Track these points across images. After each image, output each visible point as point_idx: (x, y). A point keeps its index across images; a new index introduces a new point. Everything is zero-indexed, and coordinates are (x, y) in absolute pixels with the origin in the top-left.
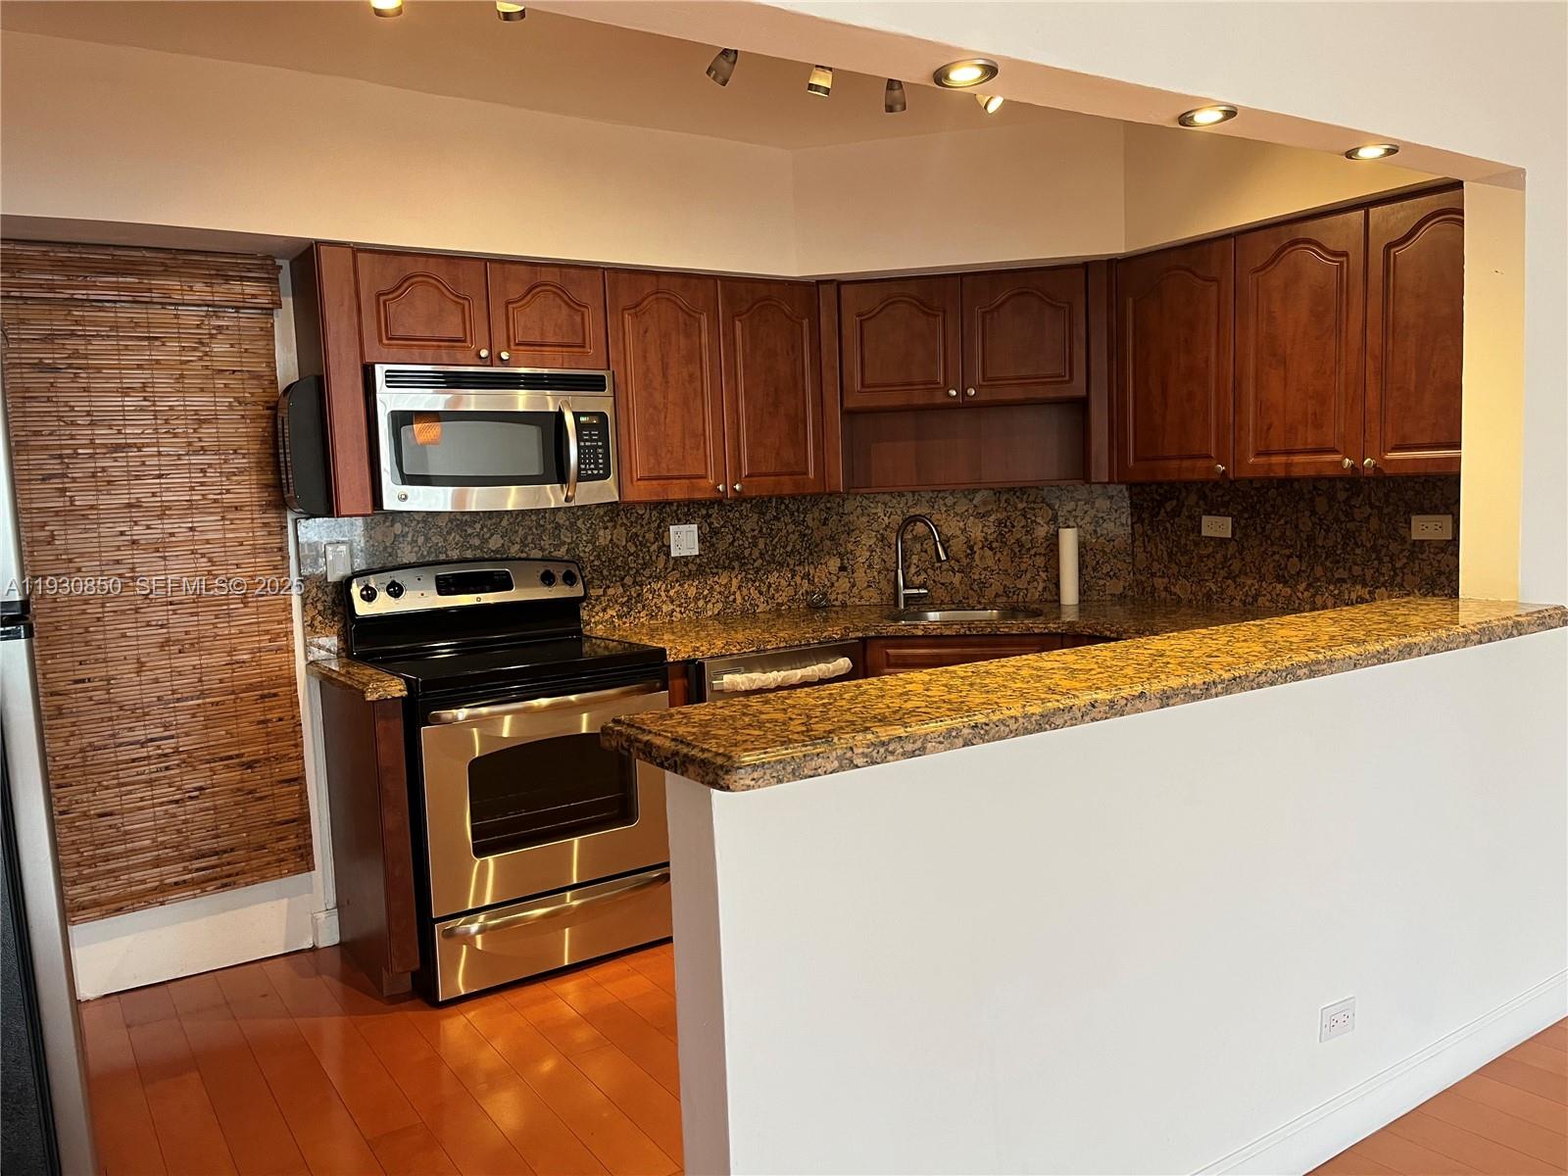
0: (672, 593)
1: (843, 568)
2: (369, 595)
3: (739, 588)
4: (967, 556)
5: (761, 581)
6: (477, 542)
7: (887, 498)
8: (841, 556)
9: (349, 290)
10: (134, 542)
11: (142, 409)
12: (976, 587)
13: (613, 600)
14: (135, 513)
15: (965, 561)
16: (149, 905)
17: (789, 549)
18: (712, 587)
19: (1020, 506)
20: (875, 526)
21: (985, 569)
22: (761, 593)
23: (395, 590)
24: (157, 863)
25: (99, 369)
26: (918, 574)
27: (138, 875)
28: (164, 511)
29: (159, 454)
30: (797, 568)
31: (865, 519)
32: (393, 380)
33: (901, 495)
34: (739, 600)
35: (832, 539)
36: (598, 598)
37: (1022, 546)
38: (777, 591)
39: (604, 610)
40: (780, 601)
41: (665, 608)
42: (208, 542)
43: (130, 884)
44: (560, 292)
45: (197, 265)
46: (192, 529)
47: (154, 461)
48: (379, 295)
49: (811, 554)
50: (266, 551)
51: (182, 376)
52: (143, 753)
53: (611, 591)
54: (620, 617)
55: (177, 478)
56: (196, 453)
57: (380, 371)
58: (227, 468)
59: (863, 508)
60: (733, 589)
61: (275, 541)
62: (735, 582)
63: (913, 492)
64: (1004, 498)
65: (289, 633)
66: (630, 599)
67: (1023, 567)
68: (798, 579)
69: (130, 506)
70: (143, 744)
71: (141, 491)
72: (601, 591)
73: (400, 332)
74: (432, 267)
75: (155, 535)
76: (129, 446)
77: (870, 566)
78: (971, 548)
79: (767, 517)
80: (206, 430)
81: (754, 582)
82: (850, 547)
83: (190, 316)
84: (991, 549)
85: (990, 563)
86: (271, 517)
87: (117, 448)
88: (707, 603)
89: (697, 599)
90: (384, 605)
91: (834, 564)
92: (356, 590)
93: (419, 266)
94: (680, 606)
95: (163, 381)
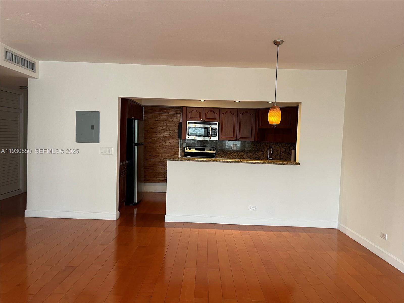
0: (231, 154)
1: (262, 154)
2: (186, 149)
3: (243, 155)
4: (280, 154)
5: (248, 154)
6: (203, 144)
7: (269, 143)
8: (262, 152)
9: (185, 113)
10: (163, 140)
11: (165, 125)
12: (281, 159)
13: (222, 154)
14: (163, 137)
15: (280, 155)
16: (160, 182)
17: (253, 150)
18: (238, 154)
19: (289, 146)
20: (267, 148)
21: (283, 156)
22: (247, 156)
23: (190, 149)
24: (161, 178)
25: (161, 121)
26: (273, 156)
27: (159, 179)
28: (166, 137)
29: (166, 130)
30: (255, 153)
31: (266, 146)
32: (189, 123)
33: (271, 143)
34: (243, 157)
35: (261, 149)
36: (219, 154)
37: (289, 153)
38: (250, 156)
39: (220, 155)
40: (251, 158)
41: (230, 156)
42: (170, 141)
43: (158, 179)
44: (213, 111)
45: (172, 109)
46: (169, 139)
47: (166, 131)
48: (189, 112)
49: (258, 151)
50: (177, 143)
51: (170, 122)
52: (161, 164)
53: (222, 153)
54: (223, 157)
55: (168, 133)
56: (170, 130)
57: (188, 122)
58: (173, 132)
59: (266, 144)
60: (242, 155)
61: (178, 141)
62: (243, 154)
63: (273, 142)
64: (286, 144)
65: (178, 153)
66: (225, 154)
67: (289, 156)
68: (255, 155)
69: (163, 136)
70: (161, 163)
71: (164, 135)
72: (220, 153)
73: (191, 117)
74: (196, 109)
75: (165, 140)
76: (163, 129)
77: (266, 154)
78: (281, 152)
79: (250, 144)
80: (171, 128)
81: (246, 154)
82: (263, 150)
83: (171, 114)
84: (284, 153)
85: (283, 155)
86: (178, 139)
87: (162, 129)
88: (237, 157)
89: (236, 156)
90: (188, 151)
91: (261, 153)
92: (185, 149)
93: (195, 109)
94: (233, 156)
95: (168, 122)
